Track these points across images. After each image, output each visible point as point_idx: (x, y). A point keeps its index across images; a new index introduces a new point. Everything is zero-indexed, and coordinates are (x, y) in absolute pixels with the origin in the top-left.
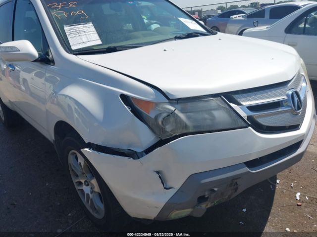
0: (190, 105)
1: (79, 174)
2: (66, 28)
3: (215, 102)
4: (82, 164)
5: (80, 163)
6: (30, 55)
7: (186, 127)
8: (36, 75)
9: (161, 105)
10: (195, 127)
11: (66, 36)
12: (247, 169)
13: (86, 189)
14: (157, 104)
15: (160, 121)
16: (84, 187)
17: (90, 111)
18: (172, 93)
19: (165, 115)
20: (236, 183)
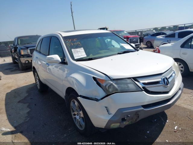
0: (119, 81)
1: (75, 110)
2: (73, 50)
3: (129, 81)
4: (77, 105)
5: (76, 105)
6: (58, 61)
7: (117, 90)
8: (55, 67)
9: (107, 81)
10: (120, 90)
11: (72, 53)
12: (142, 108)
13: (77, 117)
14: (106, 81)
15: (107, 87)
16: (76, 116)
17: (81, 83)
18: (112, 77)
19: (109, 85)
20: (138, 114)
